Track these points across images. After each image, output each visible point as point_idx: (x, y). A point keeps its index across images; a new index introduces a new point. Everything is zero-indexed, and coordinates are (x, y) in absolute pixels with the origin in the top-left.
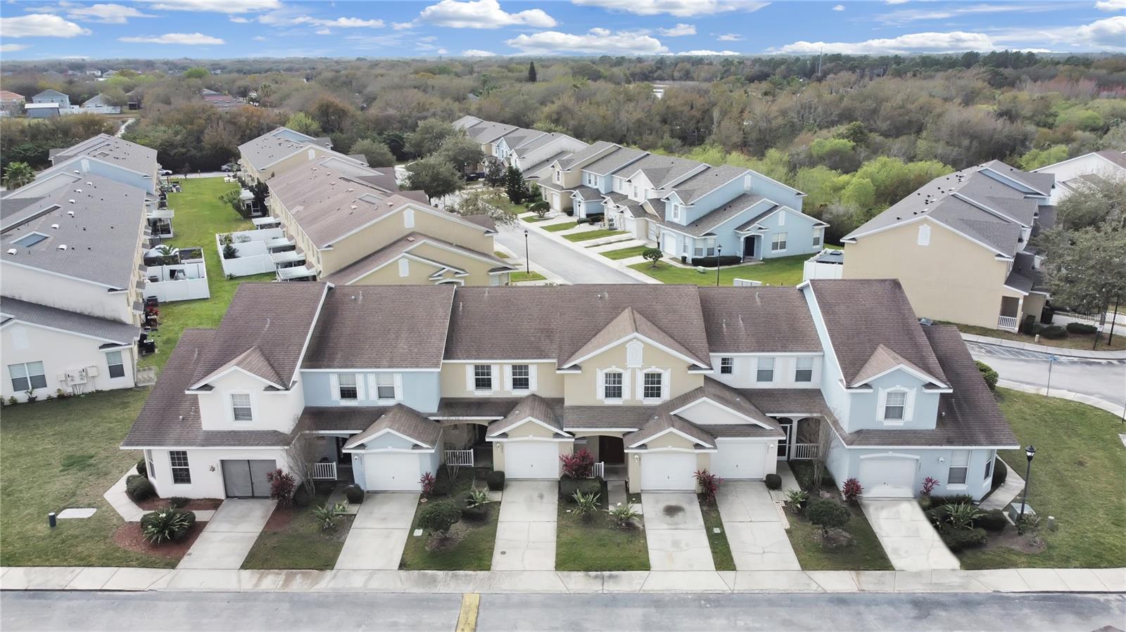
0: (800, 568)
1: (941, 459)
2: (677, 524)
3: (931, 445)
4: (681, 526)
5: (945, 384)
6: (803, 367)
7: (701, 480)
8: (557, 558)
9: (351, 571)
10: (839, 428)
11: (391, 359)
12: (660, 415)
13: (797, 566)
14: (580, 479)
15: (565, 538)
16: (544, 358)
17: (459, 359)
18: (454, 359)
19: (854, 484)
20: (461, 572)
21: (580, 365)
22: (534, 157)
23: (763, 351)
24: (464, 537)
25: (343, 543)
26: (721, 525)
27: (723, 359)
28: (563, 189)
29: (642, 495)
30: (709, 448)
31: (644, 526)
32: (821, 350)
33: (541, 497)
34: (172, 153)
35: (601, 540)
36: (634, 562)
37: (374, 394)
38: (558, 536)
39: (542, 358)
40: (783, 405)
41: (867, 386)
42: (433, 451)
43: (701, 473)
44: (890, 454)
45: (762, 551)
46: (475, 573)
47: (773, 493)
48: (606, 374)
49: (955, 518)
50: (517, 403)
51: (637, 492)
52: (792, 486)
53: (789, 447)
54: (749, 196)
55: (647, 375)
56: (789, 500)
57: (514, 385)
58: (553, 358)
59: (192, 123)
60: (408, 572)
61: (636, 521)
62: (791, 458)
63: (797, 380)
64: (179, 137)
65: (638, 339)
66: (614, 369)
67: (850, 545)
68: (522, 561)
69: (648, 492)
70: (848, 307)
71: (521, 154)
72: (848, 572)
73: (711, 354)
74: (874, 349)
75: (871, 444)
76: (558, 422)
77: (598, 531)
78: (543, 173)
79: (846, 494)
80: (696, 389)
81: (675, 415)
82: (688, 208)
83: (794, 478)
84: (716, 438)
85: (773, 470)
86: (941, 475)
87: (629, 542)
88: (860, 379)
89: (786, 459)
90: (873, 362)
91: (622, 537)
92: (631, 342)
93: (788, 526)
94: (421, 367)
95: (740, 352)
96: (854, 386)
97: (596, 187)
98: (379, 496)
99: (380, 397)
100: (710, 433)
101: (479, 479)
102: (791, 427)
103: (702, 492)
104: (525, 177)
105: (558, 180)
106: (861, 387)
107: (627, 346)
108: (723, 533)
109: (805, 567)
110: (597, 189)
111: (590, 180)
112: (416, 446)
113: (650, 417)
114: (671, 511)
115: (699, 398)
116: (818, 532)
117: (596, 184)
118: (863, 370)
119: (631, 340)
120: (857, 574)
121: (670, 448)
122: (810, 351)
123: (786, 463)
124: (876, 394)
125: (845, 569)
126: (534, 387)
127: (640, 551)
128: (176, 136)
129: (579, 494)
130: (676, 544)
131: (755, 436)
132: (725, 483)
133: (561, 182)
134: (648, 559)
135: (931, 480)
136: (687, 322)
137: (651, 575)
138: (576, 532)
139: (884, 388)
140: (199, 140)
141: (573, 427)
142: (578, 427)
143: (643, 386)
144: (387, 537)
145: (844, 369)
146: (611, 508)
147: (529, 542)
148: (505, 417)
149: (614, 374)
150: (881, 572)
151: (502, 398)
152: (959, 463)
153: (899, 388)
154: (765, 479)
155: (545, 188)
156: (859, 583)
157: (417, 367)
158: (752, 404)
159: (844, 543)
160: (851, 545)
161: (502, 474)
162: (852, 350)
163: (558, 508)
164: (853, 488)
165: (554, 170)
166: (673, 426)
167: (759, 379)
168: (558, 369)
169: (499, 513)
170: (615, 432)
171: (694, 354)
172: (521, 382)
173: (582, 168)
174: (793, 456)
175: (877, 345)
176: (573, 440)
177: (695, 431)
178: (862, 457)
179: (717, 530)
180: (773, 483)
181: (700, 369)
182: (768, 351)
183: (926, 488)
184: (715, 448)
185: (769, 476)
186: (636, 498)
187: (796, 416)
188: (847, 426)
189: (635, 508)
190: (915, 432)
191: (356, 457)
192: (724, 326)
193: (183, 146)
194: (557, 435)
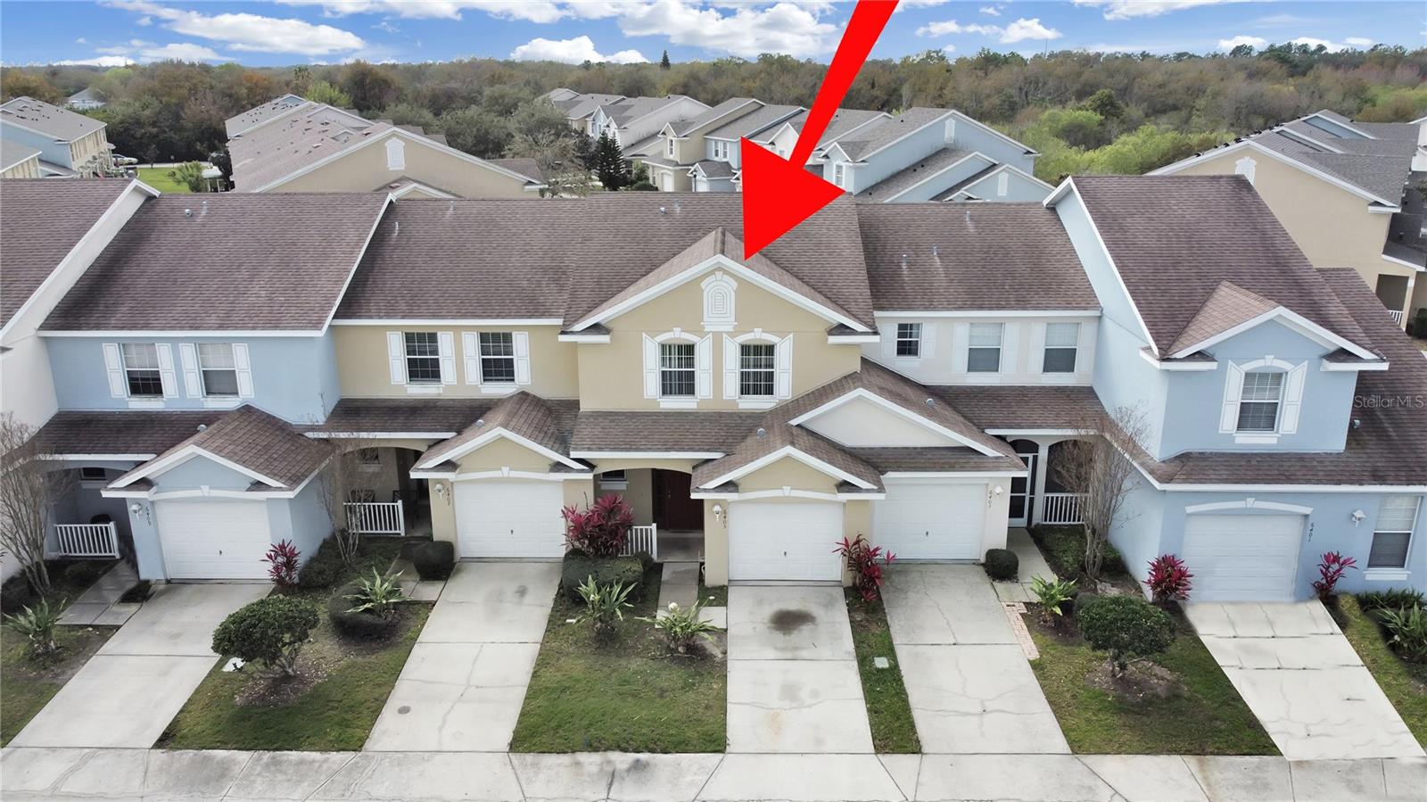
0: (1067, 749)
1: (1358, 514)
2: (796, 649)
3: (1339, 483)
4: (805, 654)
5: (1371, 350)
6: (1061, 343)
7: (850, 558)
8: (519, 722)
9: (43, 751)
10: (1136, 451)
11: (228, 314)
12: (769, 428)
13: (1061, 744)
14: (603, 556)
15: (551, 676)
16: (542, 315)
17: (371, 317)
18: (360, 317)
19: (1173, 567)
20: (294, 755)
21: (610, 326)
22: (638, 128)
23: (981, 308)
24: (329, 675)
25: (59, 687)
26: (890, 652)
27: (902, 327)
28: (677, 164)
29: (730, 589)
30: (868, 491)
31: (725, 653)
32: (1097, 306)
33: (522, 592)
34: (138, 135)
35: (627, 682)
36: (691, 734)
37: (195, 386)
38: (535, 675)
39: (537, 317)
40: (1019, 414)
41: (1200, 356)
42: (291, 495)
43: (851, 543)
44: (1250, 503)
45: (980, 710)
46: (326, 755)
47: (1000, 586)
48: (663, 346)
49: (1404, 636)
50: (489, 409)
51: (721, 584)
52: (1038, 574)
53: (1032, 500)
54: (953, 150)
55: (745, 349)
56: (1036, 599)
57: (485, 374)
58: (558, 317)
59: (169, 94)
60: (171, 753)
61: (708, 642)
62: (1034, 522)
63: (1047, 369)
64: (147, 112)
65: (726, 272)
66: (679, 336)
67: (1174, 696)
68: (440, 729)
69: (744, 583)
70: (1151, 219)
71: (621, 124)
72: (1179, 757)
73: (877, 314)
74: (1210, 291)
75: (1211, 481)
76: (563, 444)
77: (623, 662)
78: (649, 149)
79: (1154, 588)
80: (845, 377)
81: (799, 426)
82: (856, 168)
83: (1042, 558)
84: (882, 473)
85: (1000, 542)
86: (1359, 548)
87: (687, 687)
88: (1186, 342)
89: (1025, 525)
90: (1213, 310)
91: (672, 677)
92: (712, 278)
93: (1035, 655)
94: (285, 328)
95: (935, 309)
96: (1178, 355)
97: (725, 160)
98: (188, 590)
99: (208, 393)
100: (874, 462)
101: (406, 557)
102: (1035, 459)
103: (854, 584)
104: (625, 156)
105: (671, 153)
106: (1192, 357)
107: (703, 285)
108: (894, 669)
109: (1078, 746)
110: (727, 163)
111: (717, 151)
112: (258, 486)
113: (751, 430)
114: (787, 621)
115: (850, 390)
116: (1102, 669)
117: (725, 156)
118: (1193, 326)
119: (712, 273)
120: (1201, 764)
121: (787, 491)
122: (1073, 308)
123: (1026, 531)
124: (1220, 375)
125: (1170, 752)
126: (523, 377)
127: (707, 707)
128: (143, 110)
129: (592, 585)
130: (790, 692)
131: (963, 469)
132: (903, 568)
133: (674, 157)
134: (724, 726)
135: (1336, 559)
136: (830, 253)
137: (725, 763)
138: (576, 665)
139: (1239, 361)
140: (178, 117)
141: (590, 449)
142: (600, 449)
143: (738, 370)
144: (165, 673)
145: (1151, 325)
146: (661, 615)
147: (468, 686)
148: (459, 432)
149: (680, 347)
150: (1255, 759)
151: (460, 400)
152: (1393, 524)
153: (1270, 362)
154: (983, 560)
155: (653, 167)
156: (1208, 785)
157: (276, 328)
158: (959, 412)
159: (1161, 691)
160: (1178, 697)
161: (448, 548)
162: (1165, 291)
163: (551, 616)
164: (1171, 577)
165: (666, 139)
166: (793, 444)
167: (973, 366)
168: (563, 333)
169: (423, 625)
170: (674, 459)
171: (842, 307)
172: (498, 368)
173: (707, 134)
174: (1038, 517)
175: (1218, 282)
176: (590, 476)
177: (839, 456)
178: (1190, 509)
179: (881, 663)
180: (1000, 567)
181: (852, 332)
182: (990, 308)
183: (1325, 575)
184: (881, 489)
185: (991, 554)
186: (719, 595)
187: (1045, 435)
188: (1156, 447)
189: (713, 616)
190: (1301, 457)
191: (135, 507)
192: (904, 266)
193: (154, 124)
194: (558, 467)
